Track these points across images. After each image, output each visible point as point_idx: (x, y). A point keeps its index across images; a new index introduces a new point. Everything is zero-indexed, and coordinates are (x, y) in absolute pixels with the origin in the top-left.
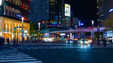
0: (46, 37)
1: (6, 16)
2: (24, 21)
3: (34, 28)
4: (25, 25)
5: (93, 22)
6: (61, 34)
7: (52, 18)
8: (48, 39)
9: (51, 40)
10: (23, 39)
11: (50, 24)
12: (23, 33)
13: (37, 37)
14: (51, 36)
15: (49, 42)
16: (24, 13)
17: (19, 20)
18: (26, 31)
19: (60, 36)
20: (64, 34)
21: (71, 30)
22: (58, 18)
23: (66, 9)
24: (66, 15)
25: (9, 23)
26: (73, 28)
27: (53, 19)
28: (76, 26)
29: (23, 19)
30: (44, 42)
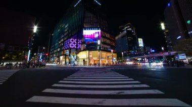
0: (128, 61)
1: (102, 50)
2: (113, 52)
3: (119, 56)
4: (114, 54)
5: (163, 48)
6: (138, 59)
7: (130, 49)
8: (130, 63)
9: (131, 63)
10: (113, 63)
11: (129, 52)
12: (113, 59)
13: (121, 62)
14: (131, 61)
15: (130, 65)
16: (112, 47)
17: (110, 52)
18: (115, 58)
19: (138, 61)
20: (140, 59)
21: (145, 56)
22: (135, 48)
23: (139, 42)
24: (140, 45)
25: (104, 54)
26: (147, 54)
27: (132, 50)
28: (149, 53)
29: (112, 51)
30: (127, 65)
